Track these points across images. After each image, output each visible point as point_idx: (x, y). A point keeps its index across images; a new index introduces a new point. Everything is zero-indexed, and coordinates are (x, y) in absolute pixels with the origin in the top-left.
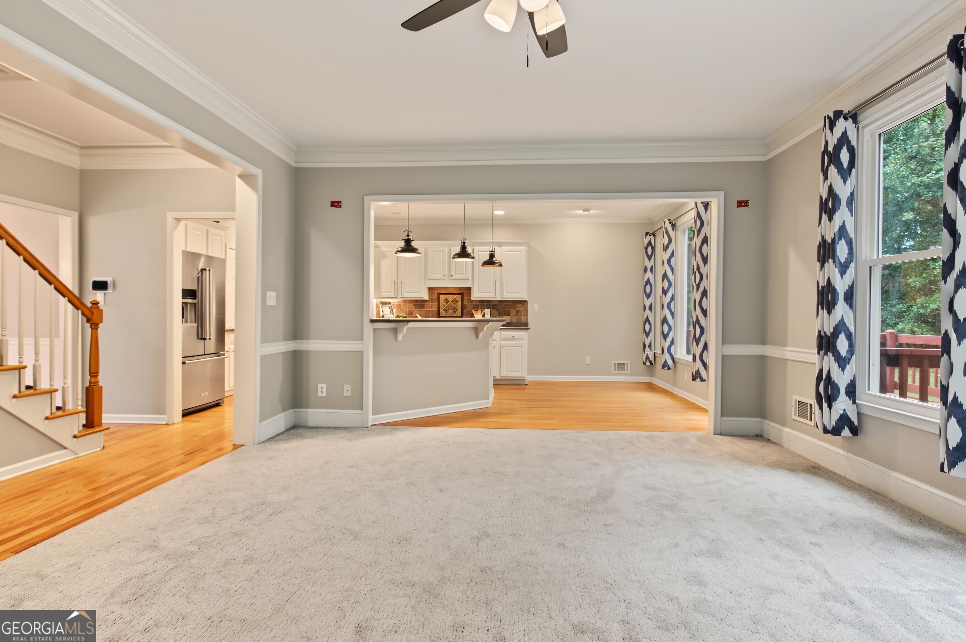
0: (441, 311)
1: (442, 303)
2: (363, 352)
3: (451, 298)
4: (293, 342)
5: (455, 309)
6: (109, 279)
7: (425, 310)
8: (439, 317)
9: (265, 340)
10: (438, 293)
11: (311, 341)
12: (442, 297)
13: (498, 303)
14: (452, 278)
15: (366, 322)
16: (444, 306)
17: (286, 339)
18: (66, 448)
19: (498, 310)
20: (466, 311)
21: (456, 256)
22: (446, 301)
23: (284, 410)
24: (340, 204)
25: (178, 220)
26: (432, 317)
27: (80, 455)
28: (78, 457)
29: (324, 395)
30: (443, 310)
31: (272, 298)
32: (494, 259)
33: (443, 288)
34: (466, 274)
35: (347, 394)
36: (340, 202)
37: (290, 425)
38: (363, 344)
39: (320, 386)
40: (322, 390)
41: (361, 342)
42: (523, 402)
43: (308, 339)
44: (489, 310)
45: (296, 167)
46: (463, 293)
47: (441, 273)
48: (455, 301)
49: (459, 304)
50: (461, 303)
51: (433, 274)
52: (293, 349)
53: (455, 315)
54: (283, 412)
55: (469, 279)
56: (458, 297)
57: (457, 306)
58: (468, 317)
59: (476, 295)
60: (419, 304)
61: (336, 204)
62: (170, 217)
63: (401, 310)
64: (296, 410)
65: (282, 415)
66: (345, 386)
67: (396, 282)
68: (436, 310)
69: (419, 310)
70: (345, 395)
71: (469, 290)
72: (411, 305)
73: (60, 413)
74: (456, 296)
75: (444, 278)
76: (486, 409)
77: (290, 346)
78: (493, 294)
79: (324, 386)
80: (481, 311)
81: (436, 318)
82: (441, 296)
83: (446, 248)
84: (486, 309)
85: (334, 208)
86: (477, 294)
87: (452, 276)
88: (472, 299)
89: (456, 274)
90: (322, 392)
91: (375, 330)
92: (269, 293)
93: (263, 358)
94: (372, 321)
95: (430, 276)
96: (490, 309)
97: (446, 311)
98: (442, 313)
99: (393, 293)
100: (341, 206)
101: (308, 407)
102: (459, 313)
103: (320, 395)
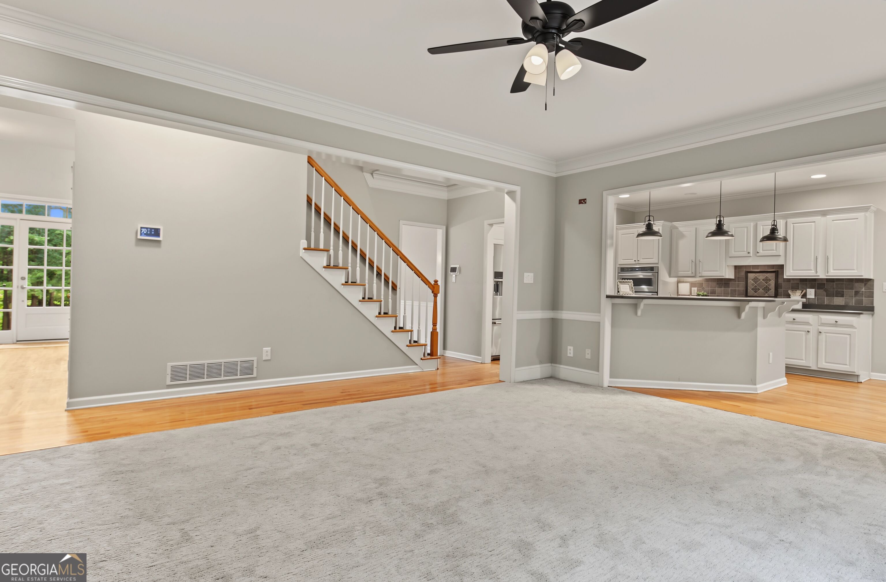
0: (749, 290)
1: (750, 282)
2: (600, 322)
3: (761, 276)
4: (551, 311)
5: (767, 289)
6: (457, 266)
7: (730, 289)
8: (747, 296)
9: (521, 308)
10: (745, 272)
11: (564, 312)
12: (751, 276)
13: (826, 283)
14: (758, 255)
15: (603, 297)
16: (753, 284)
17: (543, 309)
18: (417, 365)
19: (826, 290)
20: (780, 291)
21: (710, 235)
22: (755, 280)
23: (541, 362)
24: (585, 201)
25: (491, 225)
26: (738, 297)
27: (424, 370)
28: (423, 371)
29: (572, 355)
30: (751, 289)
31: (529, 278)
32: (776, 234)
33: (752, 265)
34: (776, 251)
35: (588, 356)
36: (586, 199)
37: (549, 375)
38: (600, 316)
39: (569, 347)
40: (570, 351)
41: (598, 314)
42: (816, 397)
43: (562, 310)
44: (813, 291)
45: (556, 176)
46: (778, 271)
47: (745, 251)
48: (767, 280)
49: (772, 283)
50: (774, 282)
51: (735, 252)
52: (552, 317)
53: (766, 295)
54: (540, 364)
55: (780, 256)
56: (772, 276)
57: (770, 285)
58: (784, 298)
59: (789, 273)
60: (723, 282)
61: (583, 201)
62: (486, 222)
63: (703, 288)
64: (553, 364)
65: (538, 366)
66: (587, 350)
67: (694, 260)
68: (744, 289)
69: (723, 289)
70: (587, 357)
71: (782, 267)
72: (714, 284)
73: (416, 344)
74: (769, 274)
75: (749, 255)
76: (754, 395)
77: (549, 314)
78: (814, 271)
79: (572, 348)
80: (801, 291)
81: (743, 297)
82: (749, 275)
83: (752, 223)
84: (809, 288)
85: (581, 204)
86: (791, 271)
87: (758, 253)
88: (785, 277)
89: (763, 250)
90: (570, 353)
91: (613, 305)
92: (526, 274)
93: (519, 321)
94: (608, 297)
95: (733, 253)
96: (814, 289)
97: (755, 290)
98: (750, 291)
99: (690, 272)
100: (586, 203)
101: (560, 364)
102: (772, 292)
103: (569, 355)
